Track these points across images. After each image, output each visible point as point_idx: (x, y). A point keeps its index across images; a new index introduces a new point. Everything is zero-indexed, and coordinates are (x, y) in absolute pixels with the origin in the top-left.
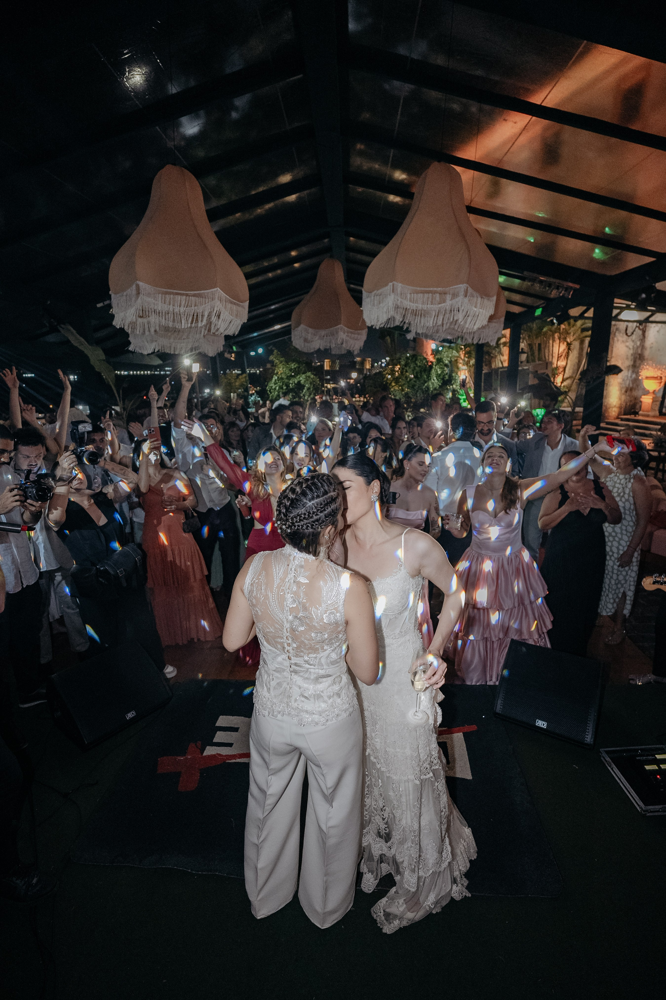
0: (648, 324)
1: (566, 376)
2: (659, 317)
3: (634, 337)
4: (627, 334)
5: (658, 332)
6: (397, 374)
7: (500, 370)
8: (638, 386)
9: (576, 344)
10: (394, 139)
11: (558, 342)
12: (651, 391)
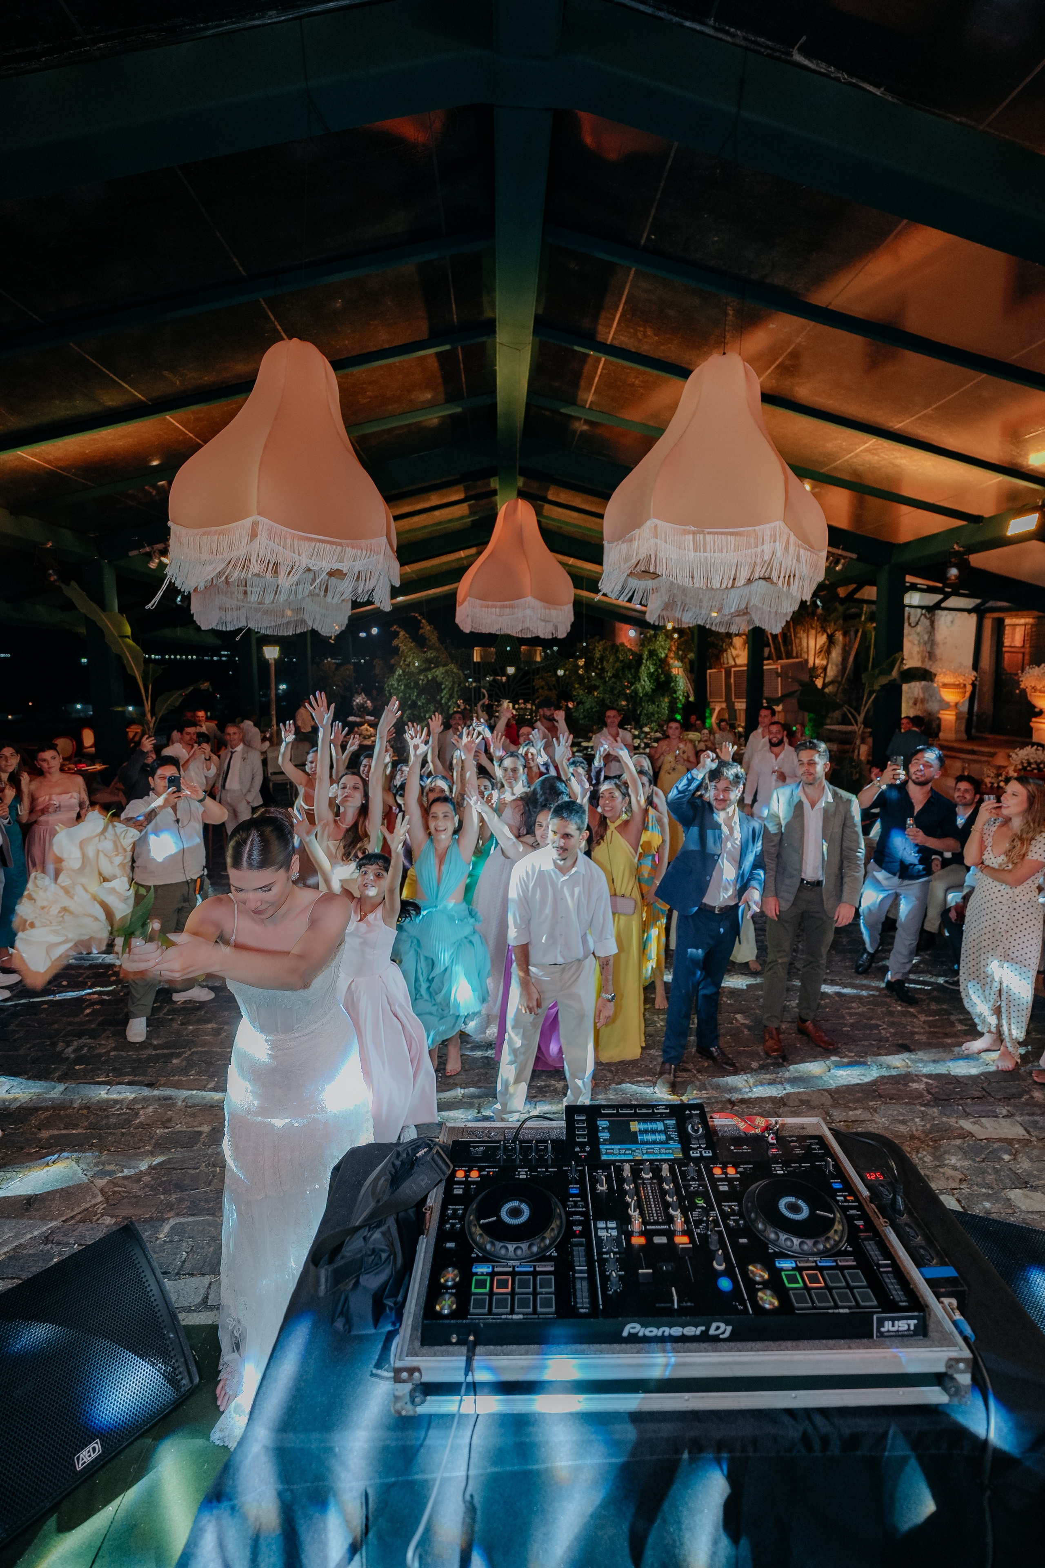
0: (939, 612)
1: (827, 680)
2: (953, 602)
3: (919, 628)
4: (910, 624)
5: (952, 622)
6: (581, 672)
7: (733, 669)
8: (931, 697)
9: (839, 636)
10: (609, 343)
11: (813, 632)
12: (952, 704)
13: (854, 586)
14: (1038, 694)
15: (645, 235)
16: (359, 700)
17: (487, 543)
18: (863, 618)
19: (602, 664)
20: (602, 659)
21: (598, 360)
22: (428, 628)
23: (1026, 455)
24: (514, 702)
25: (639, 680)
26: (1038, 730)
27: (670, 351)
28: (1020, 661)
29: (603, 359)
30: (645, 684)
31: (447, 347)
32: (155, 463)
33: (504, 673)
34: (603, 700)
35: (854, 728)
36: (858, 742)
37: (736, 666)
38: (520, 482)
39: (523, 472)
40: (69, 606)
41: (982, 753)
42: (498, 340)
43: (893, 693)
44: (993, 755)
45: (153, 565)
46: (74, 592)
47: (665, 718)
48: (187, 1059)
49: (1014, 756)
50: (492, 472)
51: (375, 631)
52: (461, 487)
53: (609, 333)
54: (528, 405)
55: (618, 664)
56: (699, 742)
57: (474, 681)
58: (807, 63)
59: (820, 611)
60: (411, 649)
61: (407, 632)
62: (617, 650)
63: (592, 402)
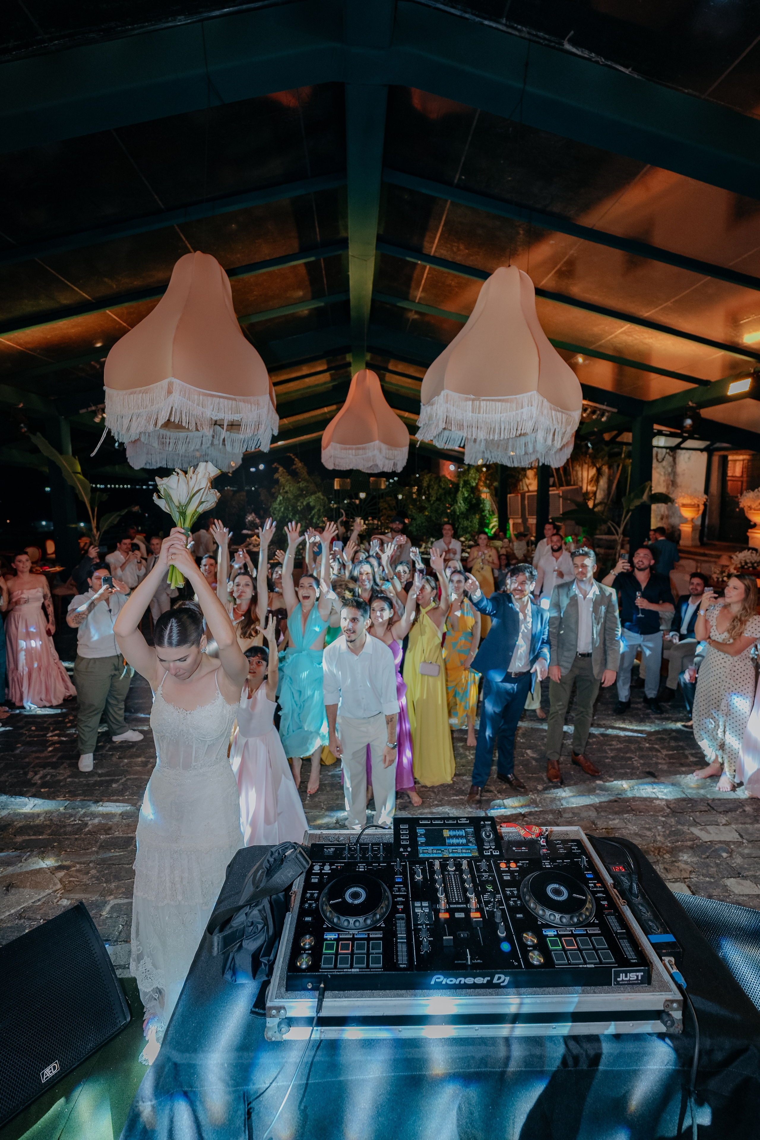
0: (679, 451)
1: (597, 501)
2: (690, 443)
3: (664, 463)
4: (657, 460)
5: (689, 458)
6: (414, 496)
7: (527, 494)
8: (673, 513)
9: (605, 469)
10: (432, 254)
11: (586, 466)
12: (689, 519)
13: (615, 433)
14: (753, 511)
15: (457, 177)
16: (250, 518)
17: (344, 401)
18: (623, 456)
19: (428, 490)
20: (429, 486)
21: (424, 267)
22: (300, 465)
23: (741, 336)
24: (365, 519)
25: (457, 502)
26: (753, 538)
27: (477, 261)
28: (740, 487)
29: (428, 267)
30: (461, 506)
31: (312, 259)
32: (99, 345)
33: (357, 497)
34: (431, 517)
35: (616, 537)
36: (619, 548)
37: (529, 491)
38: (368, 357)
39: (370, 349)
40: (35, 450)
41: (711, 556)
42: (350, 253)
43: (645, 512)
44: (719, 557)
45: (97, 420)
46: (39, 441)
47: (476, 530)
48: (122, 784)
49: (735, 557)
50: (347, 349)
51: (262, 467)
52: (324, 361)
53: (432, 247)
54: (373, 301)
55: (441, 491)
56: (502, 548)
57: (335, 503)
58: (574, 50)
59: (590, 451)
60: (287, 481)
61: (284, 468)
62: (440, 481)
63: (420, 298)
